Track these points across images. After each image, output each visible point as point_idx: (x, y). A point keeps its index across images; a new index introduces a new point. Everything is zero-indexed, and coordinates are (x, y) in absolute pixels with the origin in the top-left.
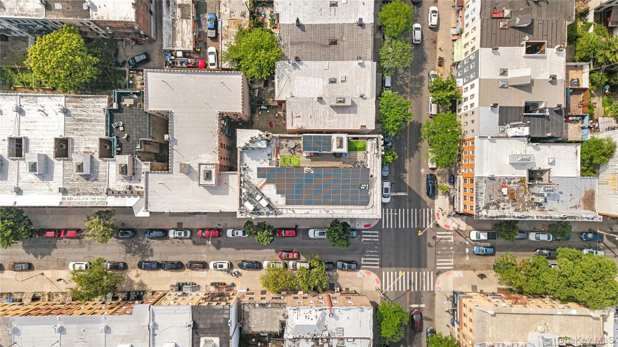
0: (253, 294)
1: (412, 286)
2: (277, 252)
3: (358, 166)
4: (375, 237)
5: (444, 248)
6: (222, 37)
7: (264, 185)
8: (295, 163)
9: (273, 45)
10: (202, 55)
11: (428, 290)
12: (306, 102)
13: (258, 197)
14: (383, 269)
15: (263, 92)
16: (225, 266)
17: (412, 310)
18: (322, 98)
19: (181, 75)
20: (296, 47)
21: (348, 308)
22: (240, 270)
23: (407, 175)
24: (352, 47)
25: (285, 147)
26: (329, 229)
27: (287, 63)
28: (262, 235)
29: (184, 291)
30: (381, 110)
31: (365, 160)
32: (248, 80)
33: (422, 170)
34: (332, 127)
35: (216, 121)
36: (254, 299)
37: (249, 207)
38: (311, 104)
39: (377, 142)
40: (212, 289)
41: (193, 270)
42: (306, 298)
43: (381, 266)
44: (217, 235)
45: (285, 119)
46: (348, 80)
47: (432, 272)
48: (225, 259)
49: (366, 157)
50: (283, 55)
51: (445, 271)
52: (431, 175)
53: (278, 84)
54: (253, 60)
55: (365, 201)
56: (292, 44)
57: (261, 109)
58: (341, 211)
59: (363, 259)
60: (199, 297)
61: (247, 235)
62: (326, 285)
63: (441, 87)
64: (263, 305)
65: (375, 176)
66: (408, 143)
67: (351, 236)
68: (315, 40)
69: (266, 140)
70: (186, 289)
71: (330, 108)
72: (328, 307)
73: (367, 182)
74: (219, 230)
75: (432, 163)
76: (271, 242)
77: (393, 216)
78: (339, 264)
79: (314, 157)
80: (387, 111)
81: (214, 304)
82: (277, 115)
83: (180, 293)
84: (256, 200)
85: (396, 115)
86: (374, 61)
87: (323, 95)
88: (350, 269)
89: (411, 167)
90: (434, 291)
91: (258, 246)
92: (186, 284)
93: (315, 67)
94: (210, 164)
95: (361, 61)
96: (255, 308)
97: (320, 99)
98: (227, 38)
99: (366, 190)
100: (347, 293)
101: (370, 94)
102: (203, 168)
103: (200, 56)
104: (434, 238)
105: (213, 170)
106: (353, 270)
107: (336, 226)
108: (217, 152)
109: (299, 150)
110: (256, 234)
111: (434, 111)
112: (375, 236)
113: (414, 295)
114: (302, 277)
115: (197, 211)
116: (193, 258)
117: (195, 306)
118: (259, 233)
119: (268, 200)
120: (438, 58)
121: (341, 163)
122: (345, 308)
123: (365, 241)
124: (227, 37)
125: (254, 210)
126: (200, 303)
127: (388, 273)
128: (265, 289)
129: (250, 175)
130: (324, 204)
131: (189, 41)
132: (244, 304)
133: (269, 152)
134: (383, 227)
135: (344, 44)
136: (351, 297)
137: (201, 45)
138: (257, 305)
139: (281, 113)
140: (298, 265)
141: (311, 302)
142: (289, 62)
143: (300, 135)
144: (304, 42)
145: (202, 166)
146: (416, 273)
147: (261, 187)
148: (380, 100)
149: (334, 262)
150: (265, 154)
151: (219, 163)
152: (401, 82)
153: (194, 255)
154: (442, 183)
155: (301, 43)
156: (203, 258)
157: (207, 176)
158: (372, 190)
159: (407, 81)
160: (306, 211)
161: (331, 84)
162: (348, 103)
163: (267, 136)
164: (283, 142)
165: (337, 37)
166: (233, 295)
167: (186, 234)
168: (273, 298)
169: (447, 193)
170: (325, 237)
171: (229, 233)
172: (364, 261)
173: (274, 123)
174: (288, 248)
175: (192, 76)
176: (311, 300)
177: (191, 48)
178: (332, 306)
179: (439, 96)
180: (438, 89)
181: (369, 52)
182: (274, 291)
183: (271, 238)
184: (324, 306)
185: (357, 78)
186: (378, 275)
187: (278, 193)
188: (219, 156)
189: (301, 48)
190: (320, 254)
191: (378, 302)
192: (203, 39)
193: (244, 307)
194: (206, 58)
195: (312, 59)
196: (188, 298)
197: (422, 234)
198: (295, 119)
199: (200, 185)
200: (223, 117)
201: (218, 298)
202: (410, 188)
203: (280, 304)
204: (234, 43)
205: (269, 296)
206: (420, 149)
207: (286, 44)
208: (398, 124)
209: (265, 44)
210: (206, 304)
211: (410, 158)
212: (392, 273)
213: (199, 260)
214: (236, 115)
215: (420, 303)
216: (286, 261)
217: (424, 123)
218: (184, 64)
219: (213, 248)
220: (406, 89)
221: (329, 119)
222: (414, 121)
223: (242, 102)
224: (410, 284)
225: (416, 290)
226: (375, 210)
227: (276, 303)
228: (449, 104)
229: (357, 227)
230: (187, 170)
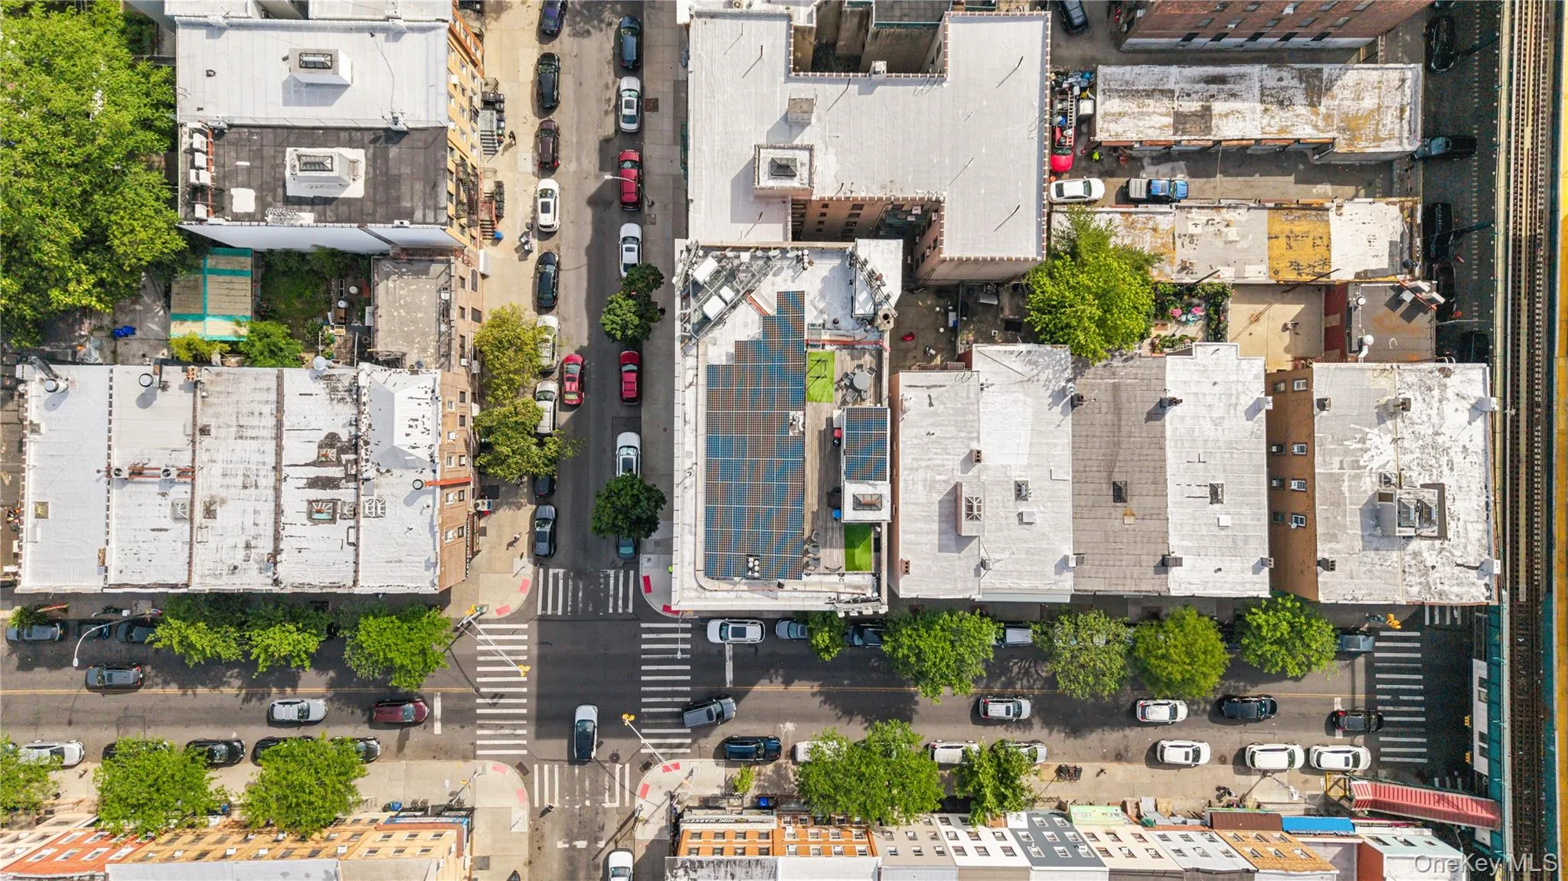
0: (474, 288)
1: (489, 701)
2: (580, 351)
3: (807, 552)
4: (619, 604)
5: (587, 783)
6: (1130, 213)
7: (759, 309)
8: (815, 388)
9: (1114, 338)
10: (1083, 164)
11: (479, 742)
12: (967, 421)
13: (727, 293)
14: (535, 624)
15: (990, 318)
16: (545, 219)
17: (427, 700)
18: (978, 461)
19: (1036, 104)
20: (1106, 397)
21: (437, 529)
22: (534, 256)
23: (777, 687)
24: (1107, 541)
25: (856, 362)
26: (641, 482)
27: (1068, 373)
28: (626, 310)
29: (482, 113)
30: (946, 616)
31: (821, 569)
32: (1024, 276)
33: (789, 726)
34: (906, 489)
35: (920, 193)
36: (460, 290)
37: (703, 271)
38: (962, 434)
39: (867, 600)
40: (487, 186)
41: (537, 136)
42: (462, 424)
43: (543, 619)
44: (625, 198)
45: (923, 369)
46: (1023, 532)
47: (525, 752)
48: (565, 217)
49: (830, 571)
50: (1086, 366)
51: (529, 786)
52: (779, 748)
53: (1012, 353)
54: (1073, 288)
55: (715, 568)
56: (1116, 388)
57: (946, 313)
58: (690, 507)
59: (561, 571)
60: (466, 149)
61: (624, 274)
62: (495, 475)
63: (1006, 771)
64: (445, 311)
65: (780, 594)
66: (861, 689)
67: (622, 542)
68: (1124, 446)
69: (876, 314)
70: (487, 117)
71: (953, 483)
72: (438, 476)
73: (765, 575)
74: (638, 205)
75: (811, 751)
76: (608, 334)
77: (675, 651)
78: (549, 511)
79: (831, 440)
80: (943, 630)
81: (451, 187)
82: (933, 352)
83: (477, 102)
84: (720, 288)
85: (935, 653)
86: (1072, 596)
87: (985, 467)
88: (535, 538)
89: (798, 696)
90: (475, 757)
91: (596, 302)
92: (500, 120)
93: (1056, 445)
94: (810, 174)
95: (1072, 564)
96: (439, 291)
97: (976, 457)
98: (1126, 227)
99: (745, 572)
100: (474, 532)
101: (989, 586)
102: (802, 156)
103: (1080, 159)
104: (615, 758)
105: (795, 183)
106: (533, 546)
107: (648, 499)
108: (841, 195)
109: (848, 399)
110: (629, 296)
111: (942, 755)
112: (620, 602)
113: (467, 705)
114: (517, 414)
115: (691, 142)
116: (567, 137)
117: (446, 138)
118: (631, 302)
119: (721, 320)
120: (1079, 765)
121: (815, 508)
122: (437, 521)
123: (607, 577)
124: (1131, 226)
125: (695, 283)
126: (452, 149)
127: (525, 637)
128: (487, 318)
129: (783, 274)
130: (709, 465)
131: (1120, 130)
132: (449, 262)
133: (843, 324)
134: (643, 625)
135: (1116, 519)
136: (463, 539)
137: (1108, 163)
138: (445, 296)
139: (938, 360)
140: (547, 406)
141: (453, 436)
142: (1068, 381)
143: (886, 403)
144: (1120, 420)
145: (806, 153)
146: (525, 711)
147: (753, 302)
148: (973, 613)
149: (555, 498)
150: (839, 314)
151: (814, 198)
152: (1016, 669)
153: (575, 140)
154: (757, 778)
155: (1117, 409)
156: (567, 164)
157: (780, 167)
158: (745, 588)
159: (1018, 686)
160: (690, 416)
161: (1013, 487)
162: (967, 528)
163: (886, 317)
164: (868, 360)
165: (1133, 503)
166: (473, 238)
167: (630, 119)
168: (462, 337)
169: (731, 789)
170: (620, 473)
171: (630, 230)
172: (556, 576)
173: (911, 344)
174: (592, 379)
175: (1035, 134)
176: (458, 436)
177: (1100, 136)
178: (442, 487)
179: (981, 765)
180: (999, 765)
181: (1096, 585)
182: (481, 340)
183: (619, 334)
184: (443, 466)
185: (1028, 552)
186: (519, 611)
187: (738, 343)
188: (831, 199)
189: (1104, 410)
190: (575, 458)
191: (450, 612)
192: (1123, 168)
193: (441, 262)
194: (1075, 174)
195: (1078, 440)
196: (464, 121)
197: (627, 723)
198: (924, 393)
199: (758, 148)
200: (932, 209)
201: (464, 198)
202: (746, 693)
203: (448, 355)
204: (1116, 246)
205: (468, 330)
206: (846, 719)
207: (1114, 374)
208: (913, 660)
209: (1117, 318)
210: (451, 166)
211: (821, 693)
212: (525, 648)
213: (563, 153)
214: (936, 244)
215: (446, 720)
216: (556, 375)
217: (914, 729)
218: (1060, 118)
219: (592, 187)
220: (998, 684)
221: (925, 480)
222: (916, 703)
223: (968, 259)
224: (495, 696)
225: (479, 711)
226: (693, 594)
227: (449, 345)
228: (962, 790)
229: (643, 559)
230: (796, 118)
